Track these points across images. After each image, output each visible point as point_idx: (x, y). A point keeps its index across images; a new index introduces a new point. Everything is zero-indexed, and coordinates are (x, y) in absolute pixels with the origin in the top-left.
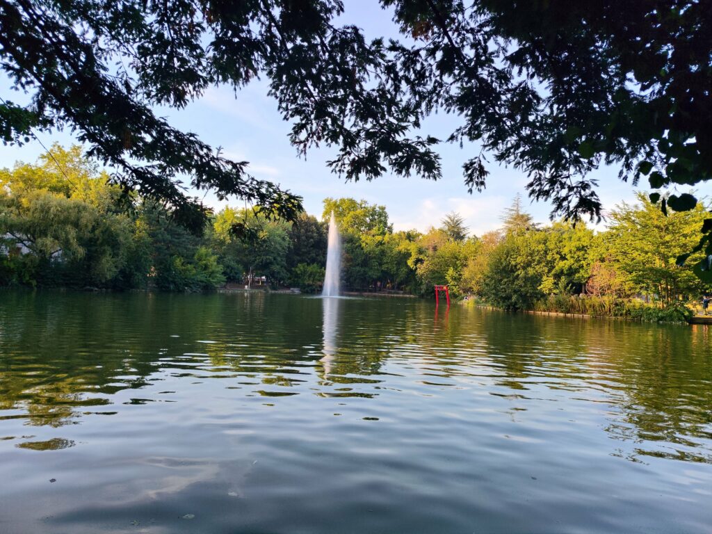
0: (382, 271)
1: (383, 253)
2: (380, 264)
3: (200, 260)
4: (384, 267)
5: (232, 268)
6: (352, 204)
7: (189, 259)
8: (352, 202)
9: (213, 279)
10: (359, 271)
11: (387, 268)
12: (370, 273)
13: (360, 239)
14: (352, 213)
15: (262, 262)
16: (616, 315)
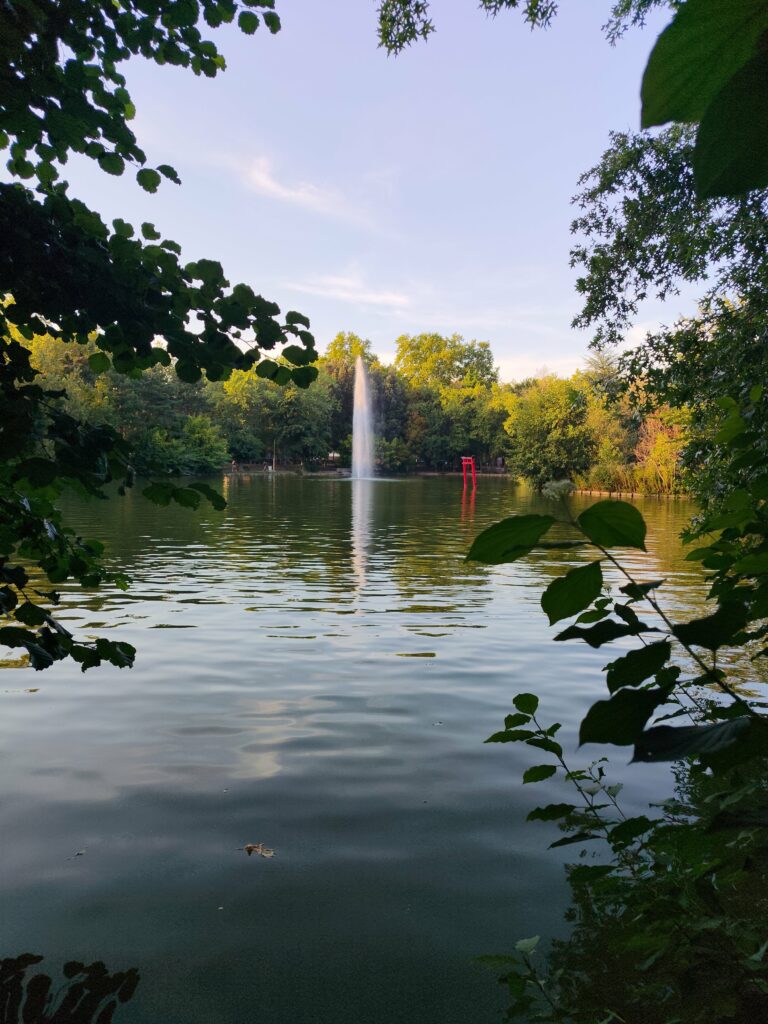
0: (471, 440)
1: (472, 413)
2: (468, 430)
3: (192, 432)
4: (472, 435)
5: (244, 443)
6: (436, 342)
7: (175, 431)
8: (436, 339)
9: (211, 457)
10: (435, 442)
11: (477, 435)
12: (451, 445)
13: (440, 395)
14: (435, 355)
15: (290, 433)
16: (676, 492)
